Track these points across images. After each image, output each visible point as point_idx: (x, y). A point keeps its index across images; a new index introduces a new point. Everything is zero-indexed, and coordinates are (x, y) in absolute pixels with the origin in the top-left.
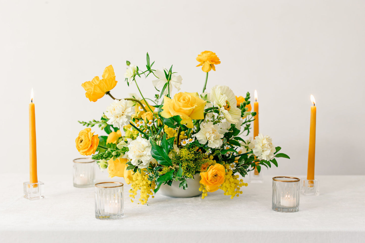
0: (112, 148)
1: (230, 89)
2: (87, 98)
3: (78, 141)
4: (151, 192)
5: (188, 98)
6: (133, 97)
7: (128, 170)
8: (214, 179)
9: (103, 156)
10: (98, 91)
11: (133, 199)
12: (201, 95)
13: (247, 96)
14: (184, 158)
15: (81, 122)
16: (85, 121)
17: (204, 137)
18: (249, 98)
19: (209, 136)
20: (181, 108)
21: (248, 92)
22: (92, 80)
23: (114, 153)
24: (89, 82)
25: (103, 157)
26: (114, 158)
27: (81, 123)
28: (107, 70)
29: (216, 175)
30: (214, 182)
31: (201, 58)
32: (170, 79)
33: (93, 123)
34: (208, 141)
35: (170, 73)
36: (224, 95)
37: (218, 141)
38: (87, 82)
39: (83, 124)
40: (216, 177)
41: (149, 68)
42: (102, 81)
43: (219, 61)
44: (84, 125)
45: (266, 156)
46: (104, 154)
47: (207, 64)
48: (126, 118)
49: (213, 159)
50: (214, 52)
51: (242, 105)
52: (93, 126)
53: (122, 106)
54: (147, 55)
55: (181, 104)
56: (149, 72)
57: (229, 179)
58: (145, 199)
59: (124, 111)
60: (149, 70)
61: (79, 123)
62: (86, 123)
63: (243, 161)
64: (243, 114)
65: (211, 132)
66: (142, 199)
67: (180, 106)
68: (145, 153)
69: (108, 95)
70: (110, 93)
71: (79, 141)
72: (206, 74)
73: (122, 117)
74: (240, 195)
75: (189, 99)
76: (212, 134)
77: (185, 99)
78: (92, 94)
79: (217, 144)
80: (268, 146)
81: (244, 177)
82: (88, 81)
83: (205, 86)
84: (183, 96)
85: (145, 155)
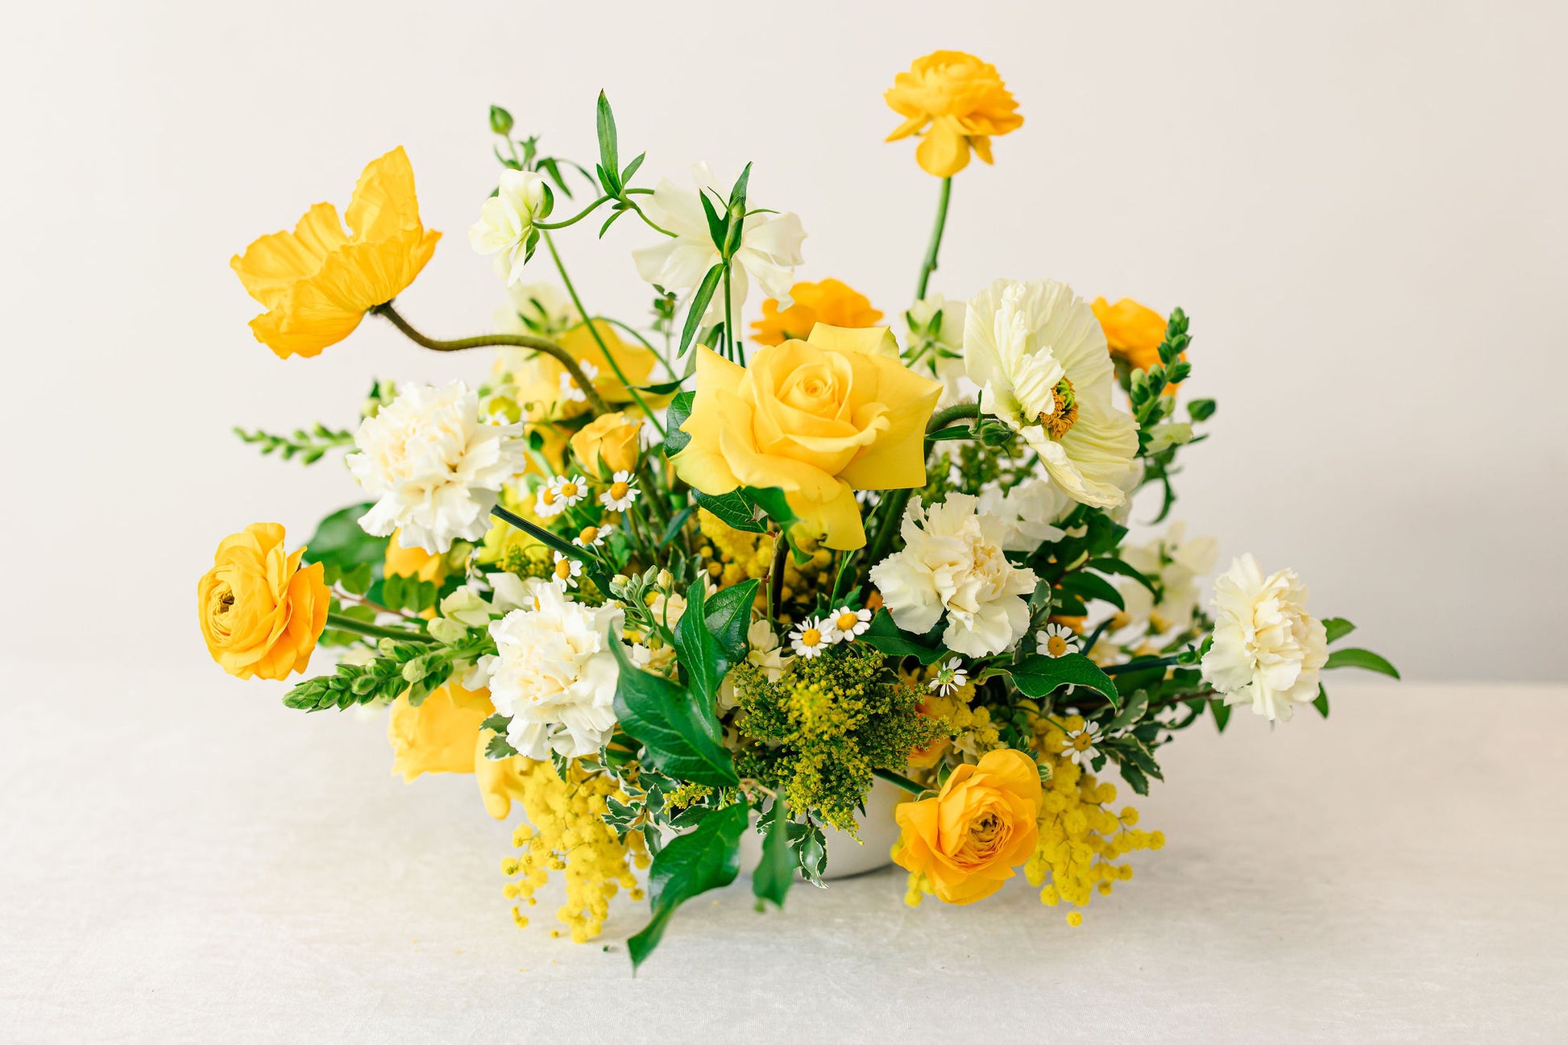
0: (416, 602)
1: (1079, 299)
2: (260, 341)
3: (209, 598)
4: (625, 866)
5: (834, 373)
6: (535, 303)
7: (493, 759)
8: (980, 845)
9: (349, 687)
10: (321, 308)
11: (526, 909)
12: (908, 315)
13: (1174, 334)
14: (805, 729)
15: (251, 432)
16: (272, 431)
17: (924, 594)
18: (1182, 345)
19: (953, 591)
20: (792, 437)
21: (1180, 311)
22: (297, 226)
23: (411, 671)
24: (280, 236)
25: (347, 695)
26: (413, 695)
27: (249, 440)
28: (376, 183)
29: (989, 823)
30: (976, 861)
31: (912, 94)
32: (735, 245)
33: (318, 443)
34: (946, 613)
35: (735, 213)
36: (1045, 354)
37: (1003, 617)
38: (264, 239)
39: (259, 447)
40: (989, 829)
41: (613, 184)
42: (342, 259)
43: (1017, 111)
44: (268, 451)
45: (1276, 693)
46: (357, 676)
47: (949, 130)
48: (469, 498)
49: (970, 700)
50: (986, 60)
51: (1141, 387)
52: (315, 457)
53: (446, 430)
54: (602, 103)
55: (793, 417)
56: (615, 207)
57: (1058, 817)
58: (594, 914)
59: (455, 460)
60: (611, 196)
61: (238, 441)
62: (276, 440)
63: (1142, 703)
64: (1149, 438)
65: (966, 564)
66: (576, 912)
67: (786, 429)
68: (582, 688)
69: (383, 321)
70: (393, 305)
71: (216, 603)
72: (938, 184)
73: (448, 492)
74: (1116, 882)
75: (842, 381)
76: (971, 579)
77: (819, 383)
78: (284, 328)
79: (1000, 629)
80: (1286, 635)
81: (1142, 797)
82: (272, 231)
83: (932, 251)
84: (806, 365)
85: (588, 702)
